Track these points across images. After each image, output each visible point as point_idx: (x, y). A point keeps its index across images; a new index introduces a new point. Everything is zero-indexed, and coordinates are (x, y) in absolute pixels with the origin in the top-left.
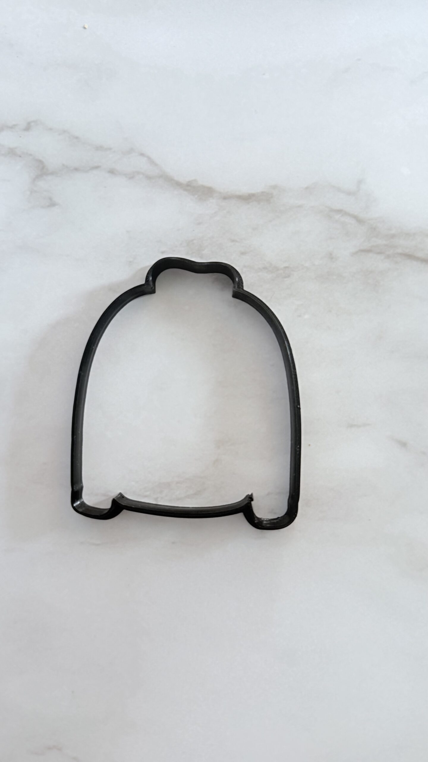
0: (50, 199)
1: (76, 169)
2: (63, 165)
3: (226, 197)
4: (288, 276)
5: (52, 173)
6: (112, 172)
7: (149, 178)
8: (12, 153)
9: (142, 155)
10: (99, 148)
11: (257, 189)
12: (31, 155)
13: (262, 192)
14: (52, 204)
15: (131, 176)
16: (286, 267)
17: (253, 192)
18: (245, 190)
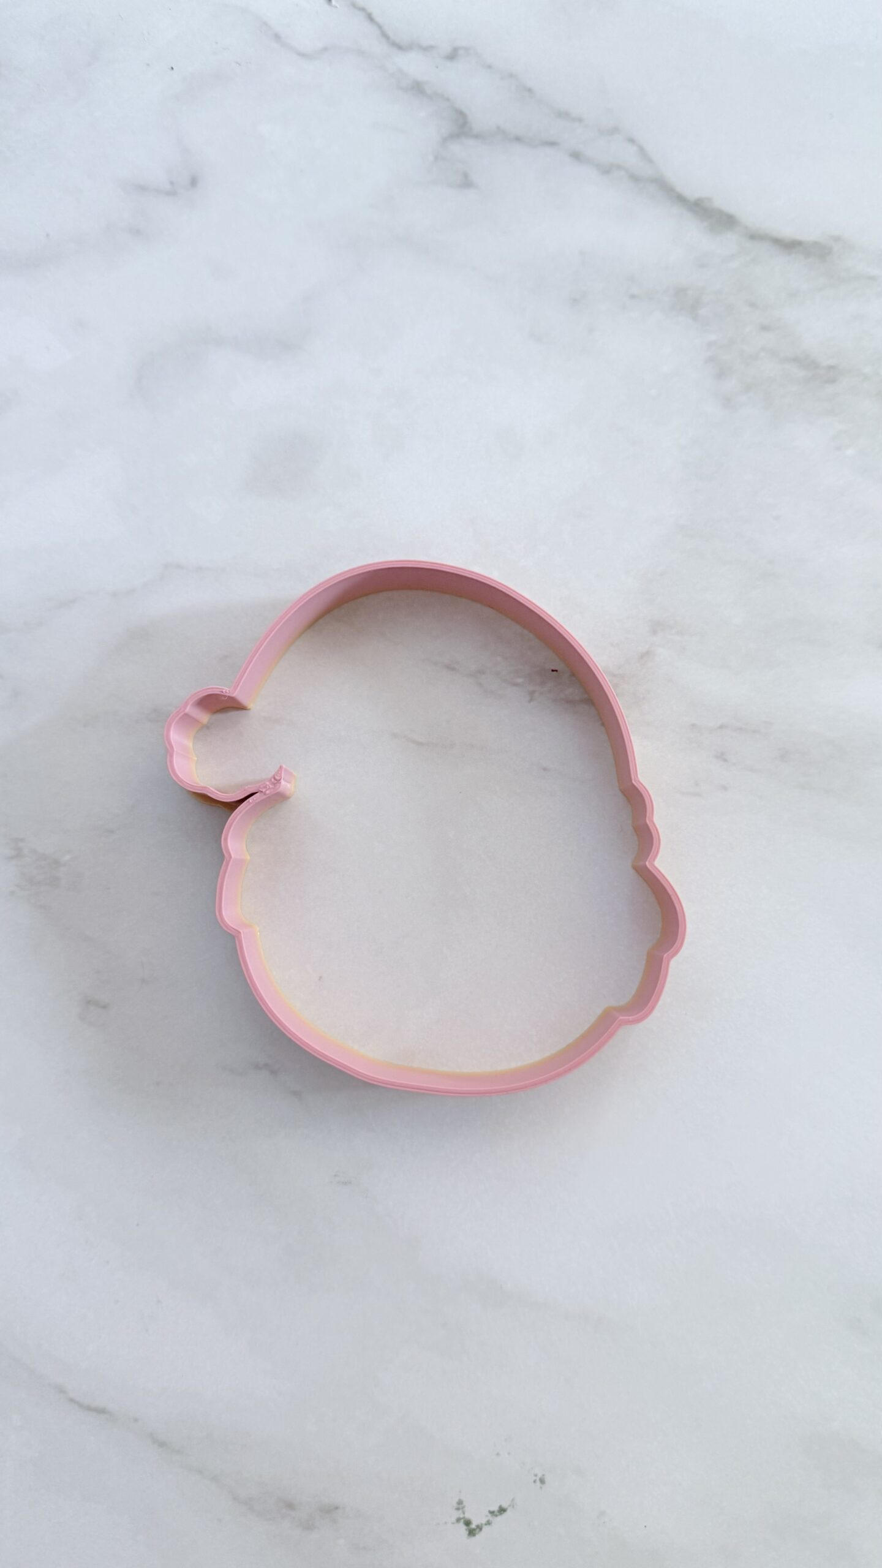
0: (466, 175)
1: (518, 139)
2: (498, 128)
3: (755, 236)
4: (832, 381)
5: (477, 136)
6: (576, 156)
7: (635, 178)
8: (418, 88)
9: (631, 141)
10: (563, 115)
11: (809, 234)
12: (448, 99)
13: (816, 244)
14: (466, 183)
15: (606, 170)
16: (831, 368)
17: (799, 237)
18: (788, 232)
